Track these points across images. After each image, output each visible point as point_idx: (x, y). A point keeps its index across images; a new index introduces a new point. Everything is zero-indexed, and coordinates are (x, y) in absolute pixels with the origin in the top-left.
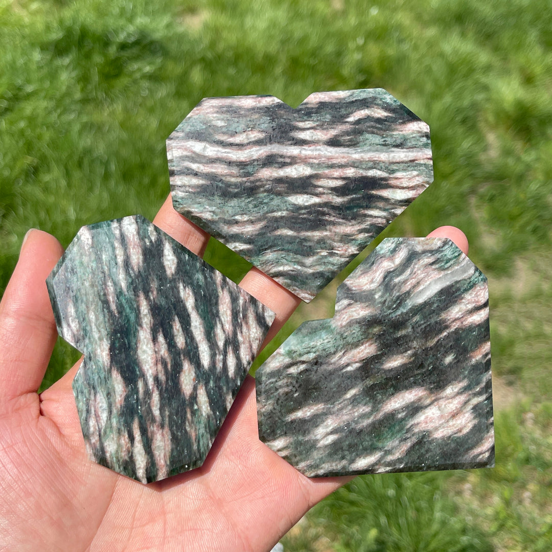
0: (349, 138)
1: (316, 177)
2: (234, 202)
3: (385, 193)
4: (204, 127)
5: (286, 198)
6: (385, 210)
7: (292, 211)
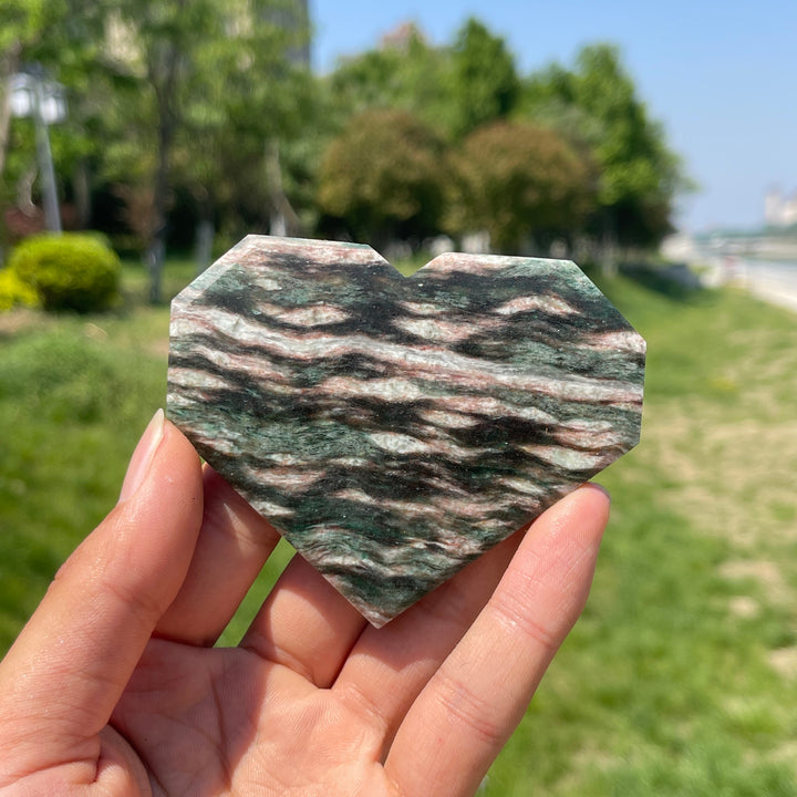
0: (496, 343)
1: (427, 405)
2: (274, 430)
3: (547, 453)
4: (241, 288)
5: (367, 436)
6: (540, 484)
7: (374, 460)
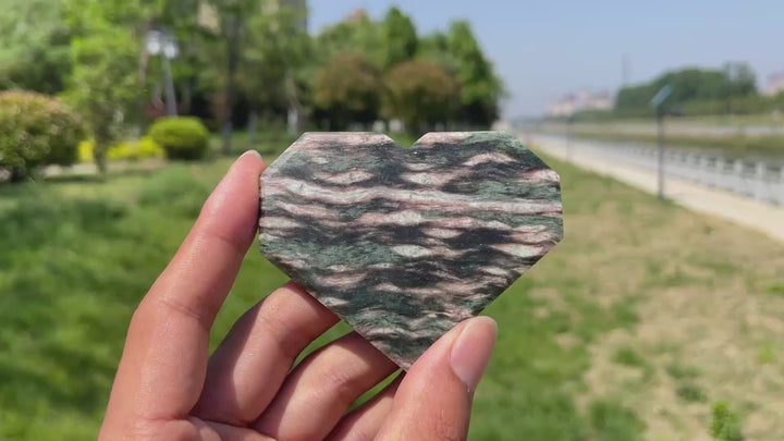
0: (466, 183)
1: (428, 225)
2: (331, 250)
3: (507, 249)
4: (303, 163)
5: (391, 248)
6: (505, 268)
7: (397, 264)
